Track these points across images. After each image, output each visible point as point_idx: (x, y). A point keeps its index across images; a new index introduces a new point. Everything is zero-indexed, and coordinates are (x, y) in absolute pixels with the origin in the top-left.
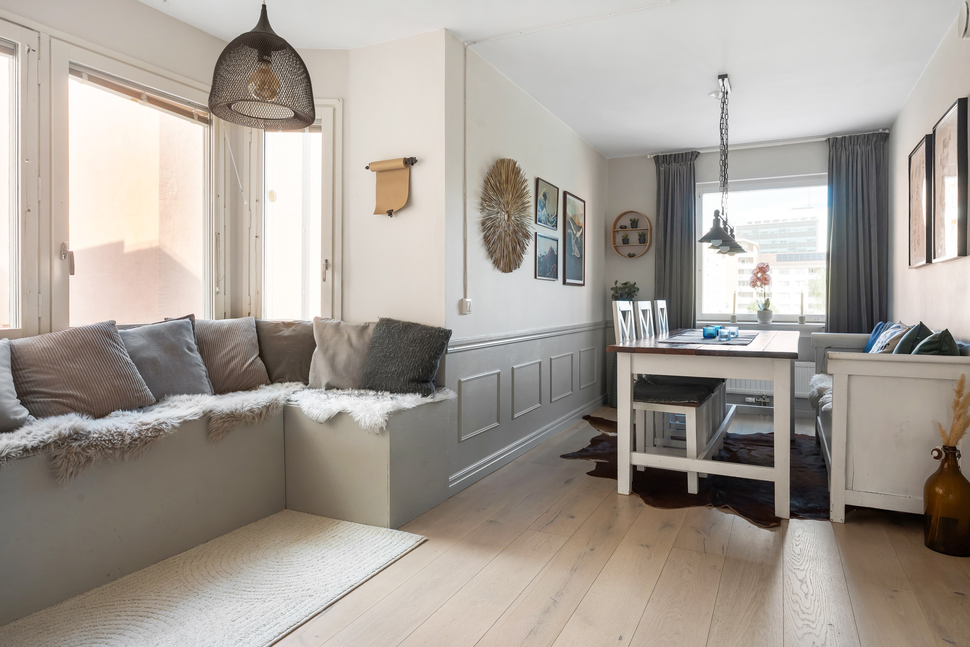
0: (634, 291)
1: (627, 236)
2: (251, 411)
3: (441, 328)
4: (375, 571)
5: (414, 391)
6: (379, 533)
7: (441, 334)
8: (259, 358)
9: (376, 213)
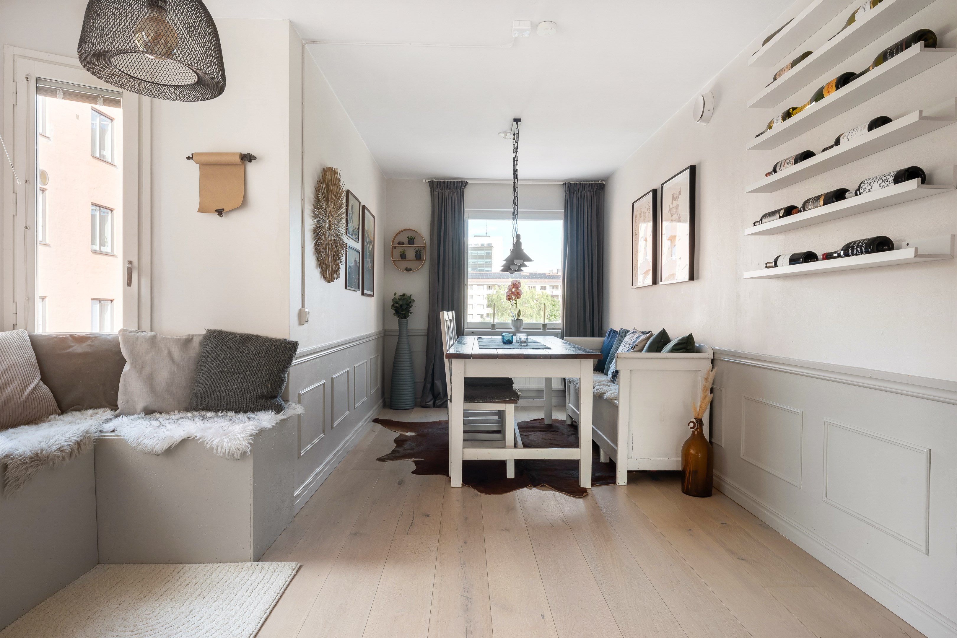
0: (410, 302)
1: (404, 251)
2: (61, 450)
3: (286, 340)
4: (266, 612)
5: (265, 408)
6: (243, 570)
7: (288, 346)
8: (41, 382)
9: (200, 210)
